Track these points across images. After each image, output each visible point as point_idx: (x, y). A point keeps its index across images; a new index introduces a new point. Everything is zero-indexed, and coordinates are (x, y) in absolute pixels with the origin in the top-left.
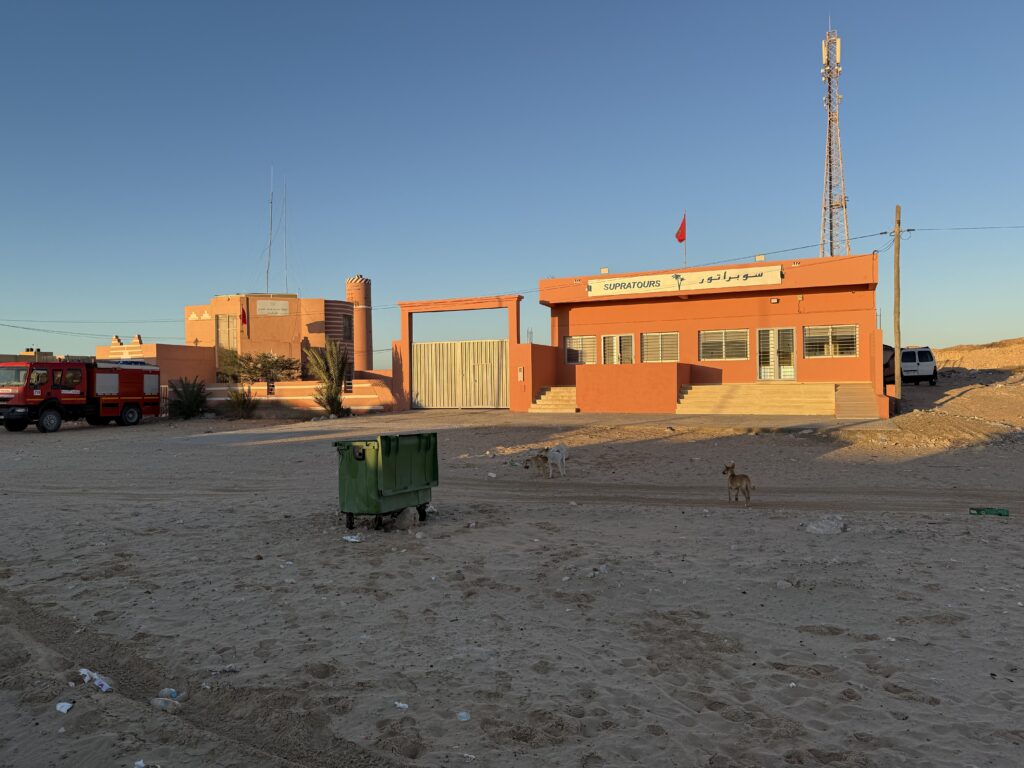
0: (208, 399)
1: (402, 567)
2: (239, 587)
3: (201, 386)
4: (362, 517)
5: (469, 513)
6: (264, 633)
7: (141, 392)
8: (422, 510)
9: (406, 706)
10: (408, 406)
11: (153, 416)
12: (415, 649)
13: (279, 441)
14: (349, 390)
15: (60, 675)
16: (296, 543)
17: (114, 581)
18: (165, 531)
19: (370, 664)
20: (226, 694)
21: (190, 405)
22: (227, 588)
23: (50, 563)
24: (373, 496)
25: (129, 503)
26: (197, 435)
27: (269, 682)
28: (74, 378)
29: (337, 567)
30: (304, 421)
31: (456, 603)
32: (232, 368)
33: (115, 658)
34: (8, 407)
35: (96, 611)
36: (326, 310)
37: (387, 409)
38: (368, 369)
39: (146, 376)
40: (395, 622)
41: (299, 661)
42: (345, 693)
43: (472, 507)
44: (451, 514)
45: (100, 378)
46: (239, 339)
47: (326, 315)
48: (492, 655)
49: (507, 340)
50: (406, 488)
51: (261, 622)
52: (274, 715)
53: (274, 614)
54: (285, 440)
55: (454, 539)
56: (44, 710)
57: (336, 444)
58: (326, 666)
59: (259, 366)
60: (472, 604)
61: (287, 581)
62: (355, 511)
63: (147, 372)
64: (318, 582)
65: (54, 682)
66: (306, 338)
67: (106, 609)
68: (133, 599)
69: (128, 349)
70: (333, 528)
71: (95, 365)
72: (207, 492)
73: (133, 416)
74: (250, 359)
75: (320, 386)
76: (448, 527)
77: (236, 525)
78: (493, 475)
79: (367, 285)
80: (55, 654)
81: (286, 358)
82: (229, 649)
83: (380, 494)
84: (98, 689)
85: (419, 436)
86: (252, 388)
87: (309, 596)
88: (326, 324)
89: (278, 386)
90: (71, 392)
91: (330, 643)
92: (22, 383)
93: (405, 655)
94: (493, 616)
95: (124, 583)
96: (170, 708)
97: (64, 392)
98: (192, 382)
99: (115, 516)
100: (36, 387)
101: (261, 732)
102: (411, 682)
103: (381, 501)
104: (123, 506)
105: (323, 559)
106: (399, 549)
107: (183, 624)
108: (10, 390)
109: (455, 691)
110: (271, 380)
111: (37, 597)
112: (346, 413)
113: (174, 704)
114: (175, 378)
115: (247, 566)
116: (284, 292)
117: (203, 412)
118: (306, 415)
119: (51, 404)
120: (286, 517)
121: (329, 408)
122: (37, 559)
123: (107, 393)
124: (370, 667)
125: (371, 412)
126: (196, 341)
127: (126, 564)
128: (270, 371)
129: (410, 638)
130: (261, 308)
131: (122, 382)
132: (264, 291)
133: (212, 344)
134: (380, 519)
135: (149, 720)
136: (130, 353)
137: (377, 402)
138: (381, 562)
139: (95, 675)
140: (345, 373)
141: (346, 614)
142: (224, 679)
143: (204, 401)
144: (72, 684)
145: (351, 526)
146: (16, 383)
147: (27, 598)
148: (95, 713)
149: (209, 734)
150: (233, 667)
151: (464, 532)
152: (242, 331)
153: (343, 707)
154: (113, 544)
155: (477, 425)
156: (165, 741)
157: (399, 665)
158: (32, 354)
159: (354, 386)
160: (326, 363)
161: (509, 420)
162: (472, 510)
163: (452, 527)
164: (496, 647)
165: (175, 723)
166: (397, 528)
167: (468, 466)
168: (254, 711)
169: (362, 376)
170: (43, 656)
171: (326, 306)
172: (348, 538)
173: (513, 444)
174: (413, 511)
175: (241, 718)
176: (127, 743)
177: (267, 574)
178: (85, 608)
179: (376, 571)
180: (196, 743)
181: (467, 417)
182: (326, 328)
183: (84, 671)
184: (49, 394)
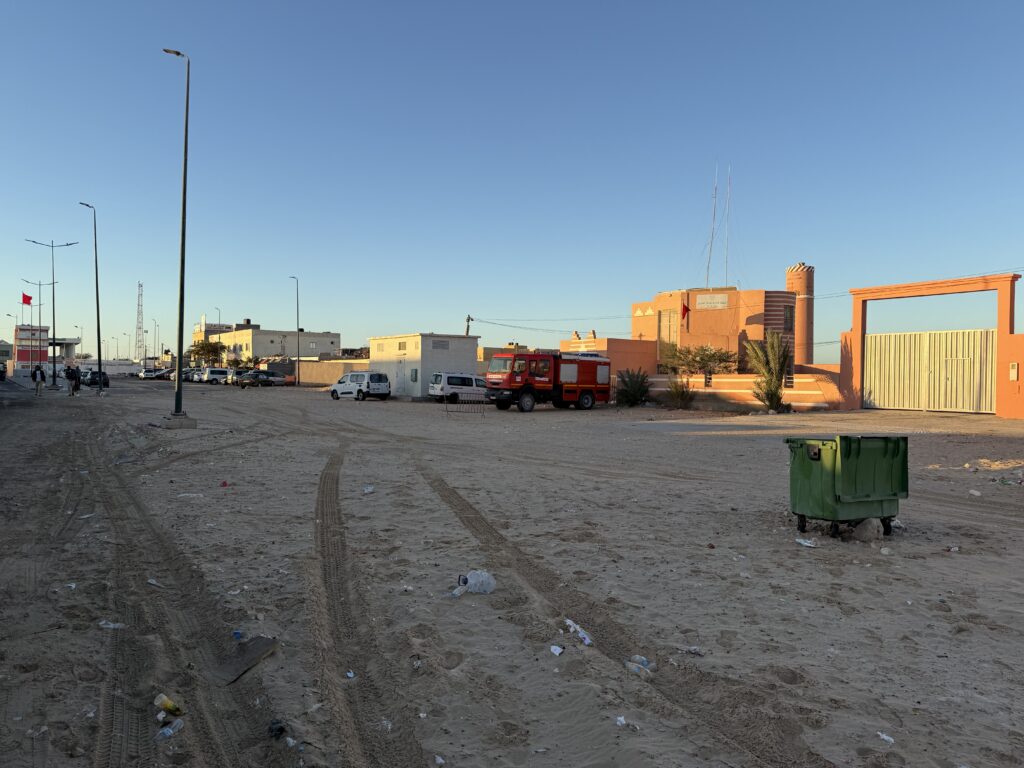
0: (650, 389)
1: (868, 583)
2: (696, 572)
3: (644, 377)
4: (814, 521)
5: (948, 534)
6: (724, 623)
7: (594, 381)
8: (886, 522)
9: (892, 740)
10: (859, 406)
11: (603, 402)
12: (896, 677)
13: (719, 433)
14: (790, 385)
15: (551, 621)
16: (747, 538)
17: (586, 546)
18: (622, 507)
19: (842, 681)
20: (693, 675)
21: (634, 395)
22: (684, 571)
23: (537, 522)
24: (829, 500)
25: (591, 477)
26: (641, 422)
27: (733, 674)
28: (544, 367)
29: (793, 570)
30: (740, 415)
31: (943, 637)
32: (671, 360)
33: (592, 616)
34: (498, 389)
35: (574, 570)
36: (766, 302)
37: (832, 407)
38: (808, 363)
39: (599, 367)
40: (866, 641)
41: (764, 660)
42: (818, 707)
43: (950, 528)
44: (924, 533)
45: (564, 368)
46: (679, 332)
47: (766, 306)
48: (1002, 709)
49: (996, 330)
50: (868, 496)
51: (720, 611)
52: (742, 709)
53: (733, 605)
54: (725, 433)
55: (931, 562)
56: (542, 648)
57: (788, 441)
58: (793, 672)
59: (698, 359)
60: (965, 642)
61: (742, 574)
62: (808, 513)
63: (600, 363)
64: (774, 582)
65: (548, 625)
66: (744, 331)
67: (582, 570)
68: (602, 565)
69: (585, 343)
70: (783, 528)
71: (560, 356)
72: (655, 476)
73: (588, 401)
74: (689, 352)
75: (759, 380)
76: (922, 547)
77: (685, 510)
78: (977, 493)
79: (809, 274)
80: (546, 602)
81: (723, 351)
82: (691, 631)
83: (837, 499)
84: (582, 641)
85: (886, 439)
86: (691, 380)
87: (766, 594)
88: (765, 315)
89: (715, 379)
90: (542, 379)
91: (794, 649)
92: (508, 371)
93: (883, 681)
94: (997, 662)
95: (594, 550)
96: (643, 675)
97: (538, 379)
98: (636, 373)
99: (580, 488)
100: (518, 375)
101: (730, 722)
102: (894, 713)
103: (838, 507)
104: (586, 480)
105: (776, 558)
106: (862, 562)
107: (647, 597)
108: (500, 376)
109: (955, 739)
110: (709, 373)
111: (529, 549)
112: (787, 409)
113: (647, 673)
114: (623, 369)
115: (700, 553)
116: (724, 286)
117: (645, 401)
118: (744, 409)
119: (528, 388)
120: (733, 509)
121: (767, 403)
122: (526, 517)
123: (569, 380)
124: (843, 685)
125: (815, 410)
126: (641, 335)
127: (593, 532)
128: (708, 363)
129: (889, 665)
130: (701, 302)
131: (580, 372)
132: (704, 286)
133: (654, 338)
134: (837, 527)
135: (626, 681)
136: (586, 347)
137: (822, 399)
138: (842, 573)
139: (578, 627)
140: (785, 368)
141: (808, 621)
142: (689, 660)
143: (647, 391)
144: (562, 632)
145: (802, 528)
146: (504, 371)
147: (522, 548)
148: (580, 662)
149: (681, 710)
150: (698, 650)
151: (943, 556)
152: (682, 325)
153: (817, 721)
154: (581, 513)
155: (950, 431)
156: (641, 705)
157: (877, 691)
158: (512, 347)
159: (795, 380)
160: (766, 356)
161: (995, 428)
162: (952, 532)
163: (925, 548)
164: (1006, 701)
165: (648, 690)
166: (855, 539)
167: (941, 479)
168: (722, 698)
169: (802, 370)
170: (538, 602)
171: (766, 297)
172: (801, 541)
173: (1002, 458)
174: (877, 522)
175: (708, 703)
176: (610, 697)
177: (722, 564)
178: (565, 565)
179: (836, 581)
180: (670, 715)
181: (934, 421)
182: (766, 320)
183: (569, 622)
184: (526, 380)
